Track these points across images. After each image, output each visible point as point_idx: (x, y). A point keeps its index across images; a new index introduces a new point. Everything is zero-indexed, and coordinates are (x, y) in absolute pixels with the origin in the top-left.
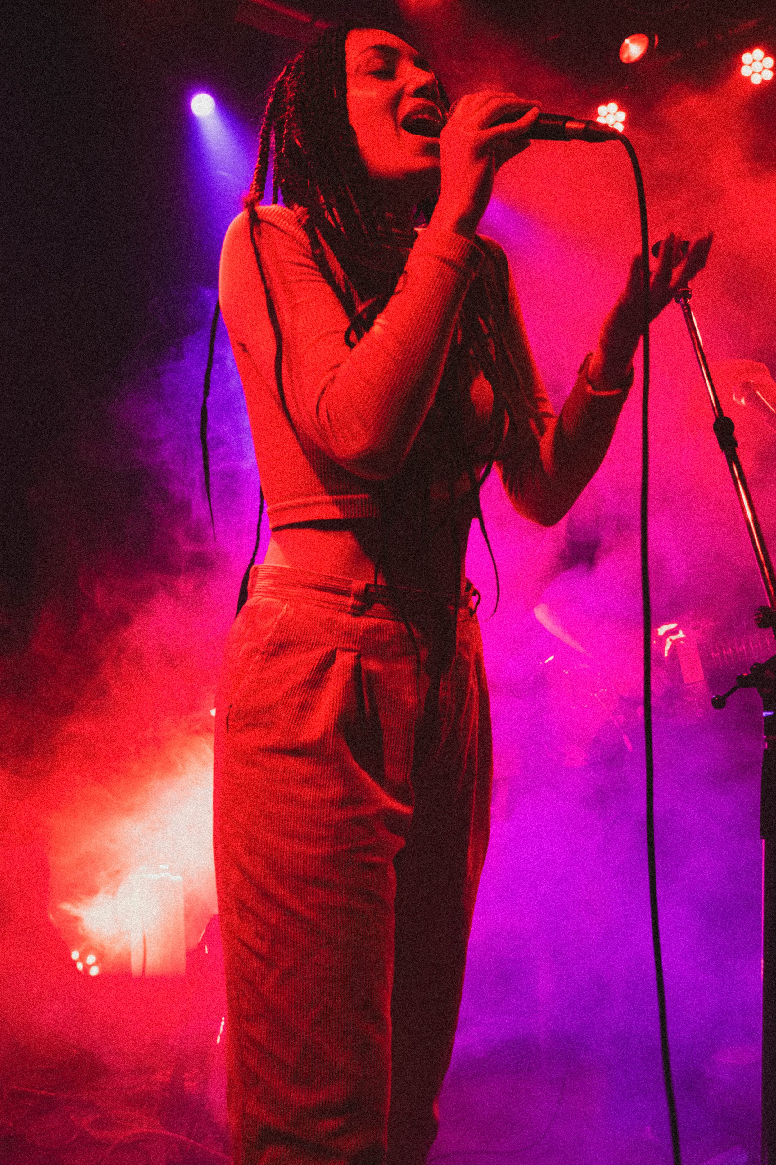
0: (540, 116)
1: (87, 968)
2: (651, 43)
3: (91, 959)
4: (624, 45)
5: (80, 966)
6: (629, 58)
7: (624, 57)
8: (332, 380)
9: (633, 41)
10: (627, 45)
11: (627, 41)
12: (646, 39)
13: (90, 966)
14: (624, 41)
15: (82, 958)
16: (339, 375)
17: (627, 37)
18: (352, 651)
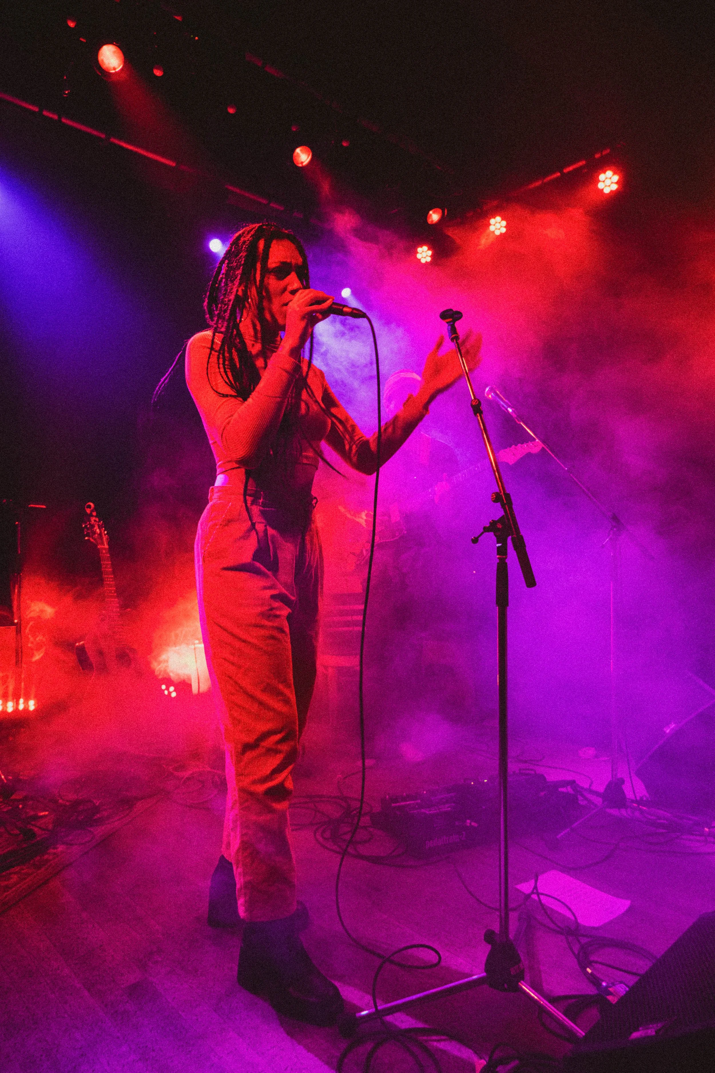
0: (334, 303)
1: (170, 693)
2: (443, 213)
3: (172, 689)
4: (429, 214)
5: (166, 692)
6: (432, 221)
7: (429, 221)
8: (228, 423)
9: (434, 212)
10: (431, 215)
11: (431, 212)
12: (441, 211)
13: (171, 692)
14: (429, 212)
15: (167, 689)
16: (232, 421)
17: (431, 210)
18: (263, 523)
